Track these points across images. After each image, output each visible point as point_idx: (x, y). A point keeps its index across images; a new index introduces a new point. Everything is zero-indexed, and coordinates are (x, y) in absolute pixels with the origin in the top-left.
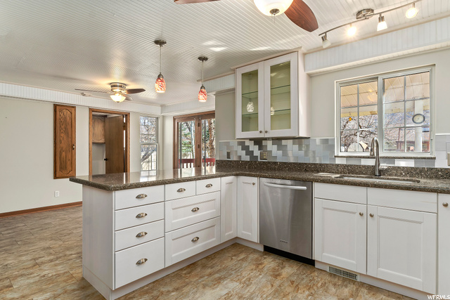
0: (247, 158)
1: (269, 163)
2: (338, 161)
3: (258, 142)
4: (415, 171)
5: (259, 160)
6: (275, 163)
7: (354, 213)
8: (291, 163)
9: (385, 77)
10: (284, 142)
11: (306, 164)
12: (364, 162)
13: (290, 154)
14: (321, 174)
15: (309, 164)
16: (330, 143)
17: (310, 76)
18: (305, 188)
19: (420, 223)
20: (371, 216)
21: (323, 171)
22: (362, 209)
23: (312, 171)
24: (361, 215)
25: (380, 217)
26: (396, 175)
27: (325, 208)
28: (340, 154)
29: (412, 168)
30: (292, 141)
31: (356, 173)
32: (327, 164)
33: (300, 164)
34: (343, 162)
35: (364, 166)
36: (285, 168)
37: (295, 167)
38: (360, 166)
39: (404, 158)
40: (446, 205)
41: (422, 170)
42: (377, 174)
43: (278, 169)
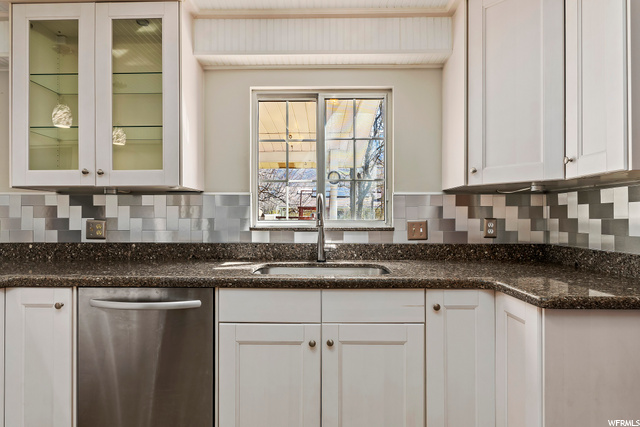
0: (53, 237)
1: (109, 245)
2: (256, 238)
3: (82, 197)
4: (370, 250)
5: (84, 240)
6: (126, 246)
7: (299, 343)
8: (162, 245)
9: (328, 95)
10: (146, 200)
11: (194, 245)
12: (299, 238)
13: (159, 224)
14: (227, 265)
15: (202, 245)
16: (242, 203)
17: (205, 68)
18: (198, 302)
19: (402, 343)
20: (330, 344)
21: (230, 258)
22: (314, 333)
23: (208, 259)
24: (312, 345)
25: (344, 343)
26: (345, 258)
27: (241, 343)
28: (260, 224)
29: (366, 245)
30: (163, 197)
31: (287, 259)
32: (236, 245)
33: (182, 245)
34: (266, 238)
35: (299, 245)
36: (150, 255)
37: (171, 252)
38: (292, 246)
39: (356, 230)
40: (437, 308)
41: (378, 248)
42: (320, 257)
43: (132, 258)
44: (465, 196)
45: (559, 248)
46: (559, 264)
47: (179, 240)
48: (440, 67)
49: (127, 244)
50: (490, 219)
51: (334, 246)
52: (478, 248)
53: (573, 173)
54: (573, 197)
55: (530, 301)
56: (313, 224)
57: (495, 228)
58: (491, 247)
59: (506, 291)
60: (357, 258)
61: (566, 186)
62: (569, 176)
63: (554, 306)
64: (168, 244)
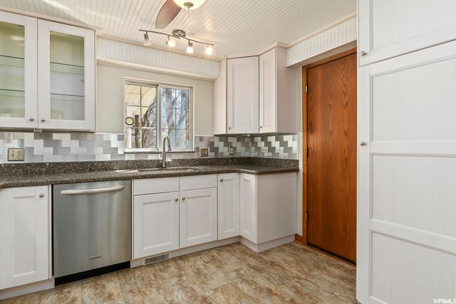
1: (28, 164)
2: (128, 158)
4: (185, 161)
5: (6, 162)
6: (41, 165)
7: (171, 201)
9: (163, 86)
10: (55, 136)
11: (90, 162)
15: (95, 162)
20: (183, 199)
22: (176, 195)
23: (99, 170)
24: (176, 200)
25: (189, 198)
26: (173, 166)
27: (144, 204)
30: (69, 135)
33: (82, 163)
34: (133, 158)
35: (151, 161)
36: (59, 169)
37: (75, 167)
38: (147, 161)
39: (179, 152)
40: (222, 181)
41: (188, 161)
42: (164, 166)
43: (46, 172)
44: (223, 137)
45: (255, 158)
46: (255, 164)
47: (80, 160)
48: (213, 82)
49: (42, 163)
50: (232, 147)
51: (170, 160)
52: (227, 159)
53: (262, 131)
54: (260, 138)
55: (253, 173)
56: (167, 150)
57: (233, 151)
58: (232, 159)
59: (244, 172)
60: (179, 166)
61: (257, 135)
62: (261, 132)
63: (260, 174)
64: (73, 163)
